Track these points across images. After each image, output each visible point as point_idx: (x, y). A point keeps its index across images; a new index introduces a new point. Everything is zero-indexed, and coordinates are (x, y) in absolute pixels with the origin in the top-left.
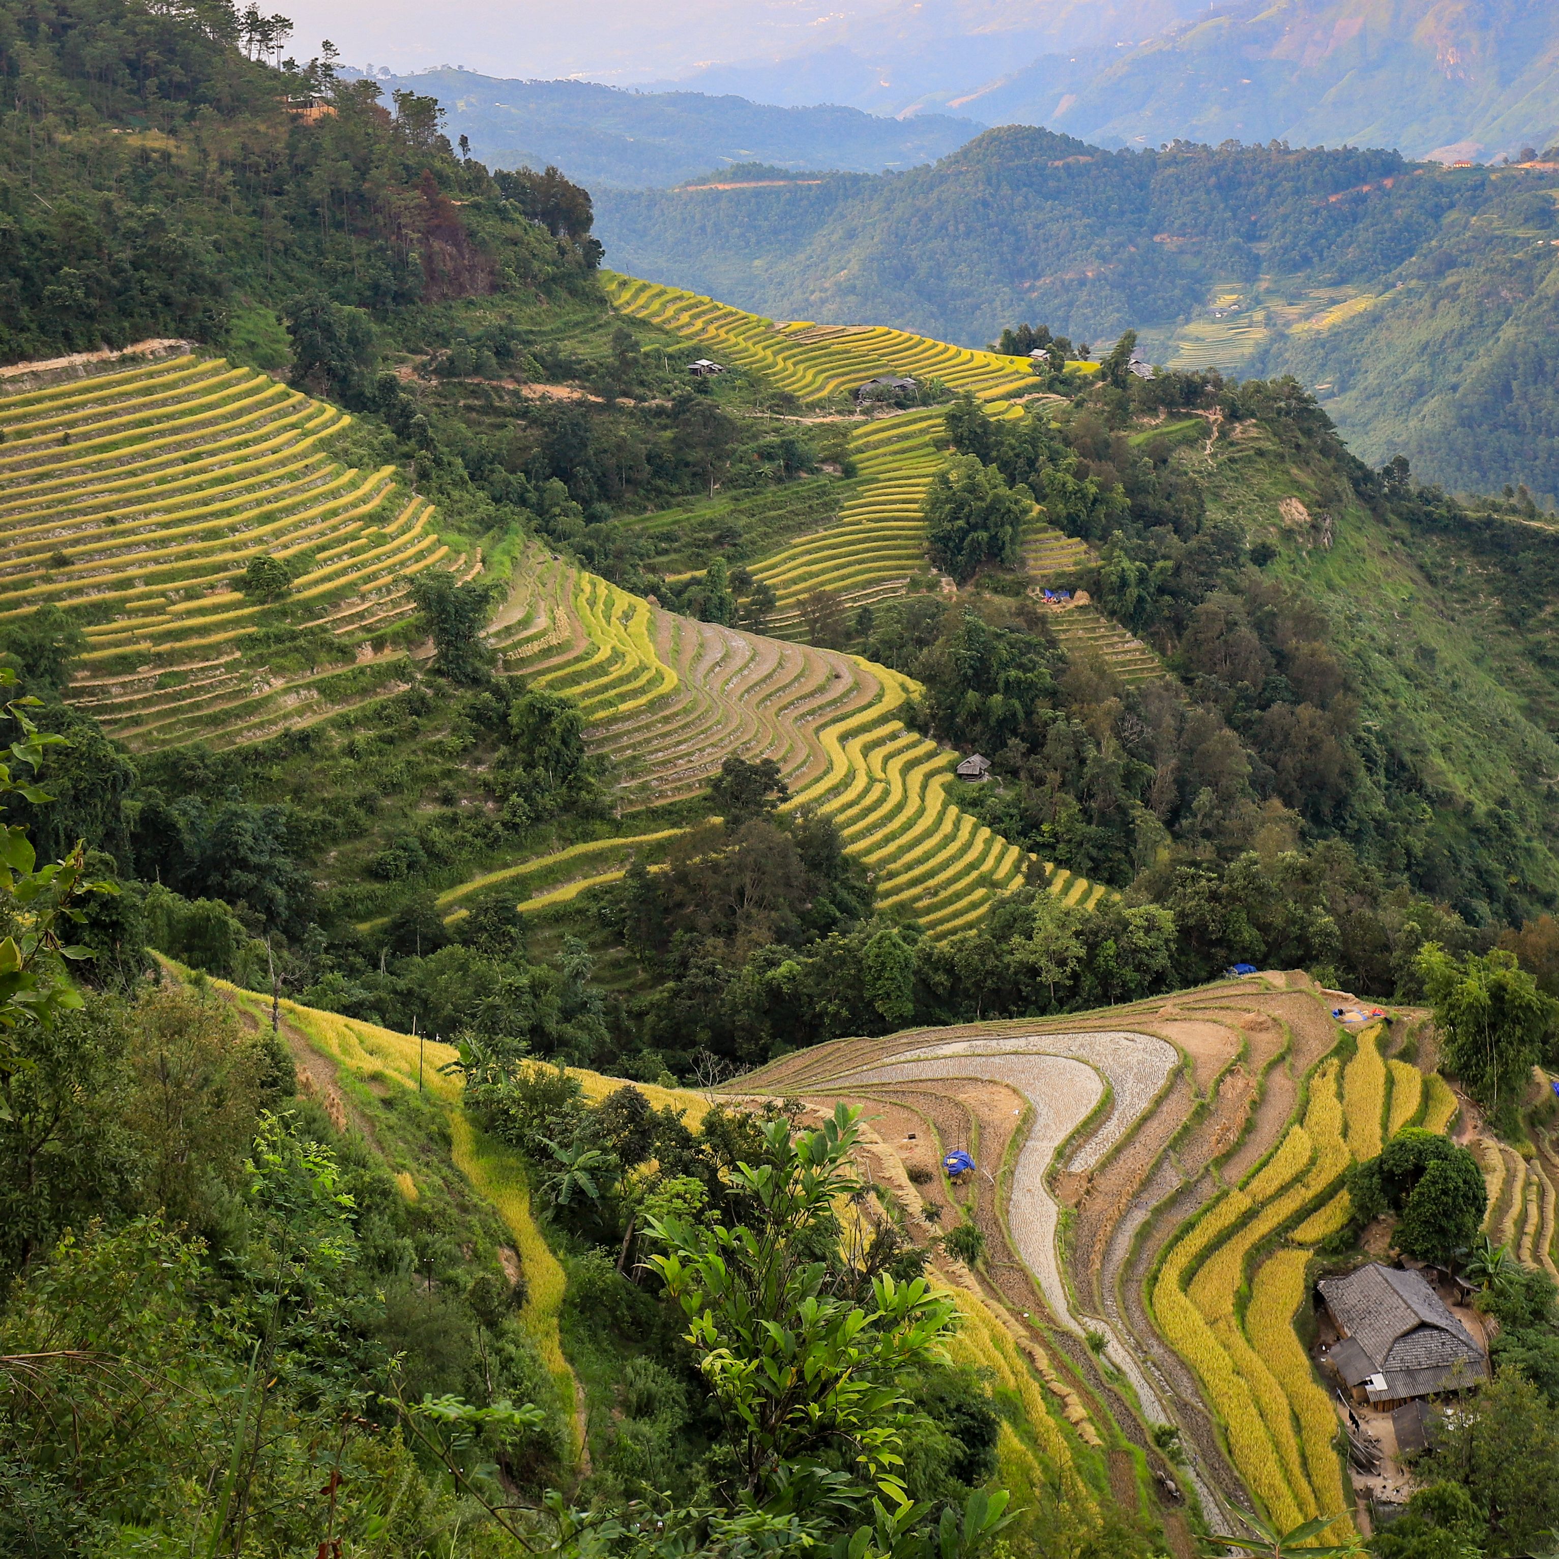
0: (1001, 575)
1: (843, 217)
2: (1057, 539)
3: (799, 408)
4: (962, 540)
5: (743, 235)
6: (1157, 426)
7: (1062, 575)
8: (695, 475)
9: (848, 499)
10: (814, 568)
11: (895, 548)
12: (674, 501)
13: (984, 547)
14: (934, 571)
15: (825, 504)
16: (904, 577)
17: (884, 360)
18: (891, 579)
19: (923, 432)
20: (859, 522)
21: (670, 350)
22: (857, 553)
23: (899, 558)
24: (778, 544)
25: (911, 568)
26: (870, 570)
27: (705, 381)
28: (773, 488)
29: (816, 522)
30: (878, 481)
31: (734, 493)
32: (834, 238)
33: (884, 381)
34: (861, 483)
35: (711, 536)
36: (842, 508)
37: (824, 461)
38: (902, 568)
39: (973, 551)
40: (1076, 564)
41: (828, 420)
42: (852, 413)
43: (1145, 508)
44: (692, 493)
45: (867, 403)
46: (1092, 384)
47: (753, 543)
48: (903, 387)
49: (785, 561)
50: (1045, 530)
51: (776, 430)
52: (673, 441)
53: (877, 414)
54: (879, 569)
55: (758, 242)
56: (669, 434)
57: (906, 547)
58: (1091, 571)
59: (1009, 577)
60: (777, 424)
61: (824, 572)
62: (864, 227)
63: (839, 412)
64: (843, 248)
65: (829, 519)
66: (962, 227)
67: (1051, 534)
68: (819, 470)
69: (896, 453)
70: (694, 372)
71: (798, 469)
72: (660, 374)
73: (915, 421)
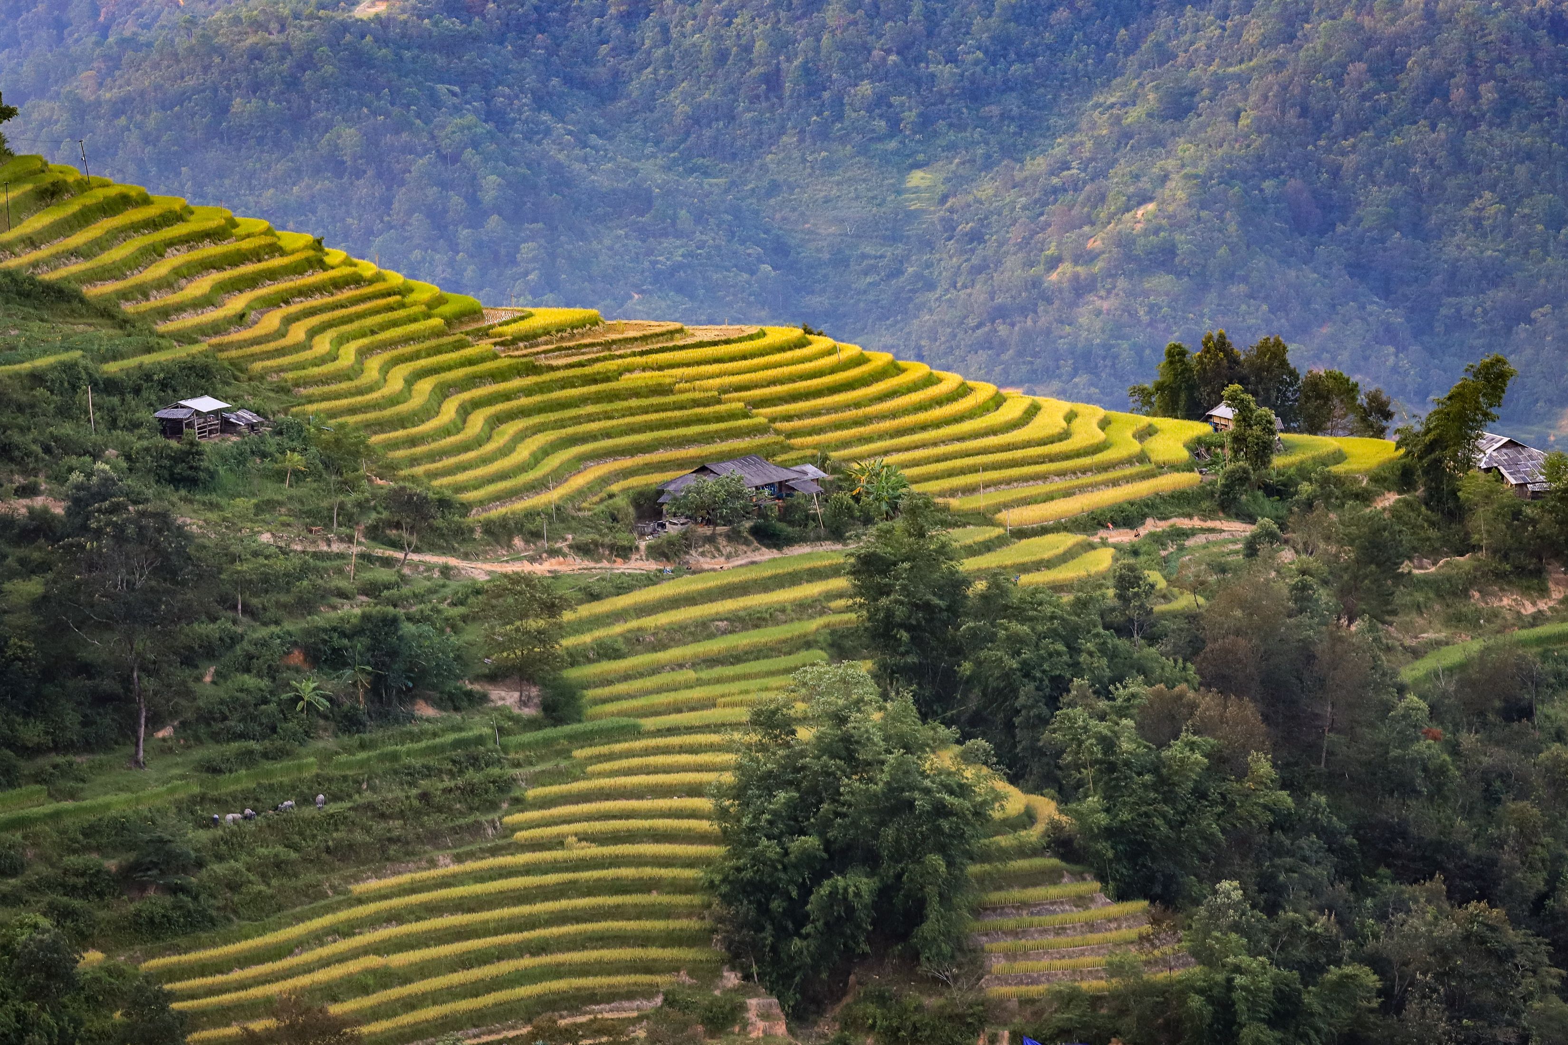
0: (913, 996)
1: (1164, 56)
2: (1081, 901)
3: (462, 534)
4: (806, 891)
5: (880, 101)
6: (1538, 619)
7: (1069, 999)
8: (101, 699)
9: (537, 780)
10: (399, 960)
11: (640, 913)
12: (27, 767)
13: (863, 916)
14: (732, 979)
15: (470, 790)
16: (648, 993)
17: (761, 416)
18: (611, 996)
19: (804, 608)
20: (559, 843)
21: (112, 368)
22: (531, 923)
23: (644, 940)
24: (313, 893)
25: (673, 967)
26: (557, 972)
27: (193, 452)
28: (327, 742)
29: (434, 838)
30: (637, 733)
31: (211, 751)
32: (1134, 115)
33: (730, 471)
34: (587, 738)
35: (111, 865)
36: (519, 804)
37: (495, 677)
38: (648, 968)
39: (832, 927)
40: (1115, 970)
41: (542, 568)
42: (624, 552)
43: (1400, 832)
44: (88, 747)
45: (673, 529)
46: (1364, 497)
47: (234, 886)
48: (783, 489)
49: (319, 938)
50: (1052, 877)
51: (372, 590)
52: (40, 604)
53: (694, 558)
54: (584, 970)
55: (925, 122)
56: (34, 586)
57: (666, 913)
58: (1151, 989)
59: (932, 1002)
60: (383, 574)
61: (424, 970)
62: (1219, 84)
63: (583, 550)
64: (1157, 141)
65: (476, 829)
66: (1488, 92)
67: (1069, 887)
68: (477, 700)
69: (712, 661)
70: (173, 428)
71: (408, 695)
72: (67, 429)
73: (793, 579)
